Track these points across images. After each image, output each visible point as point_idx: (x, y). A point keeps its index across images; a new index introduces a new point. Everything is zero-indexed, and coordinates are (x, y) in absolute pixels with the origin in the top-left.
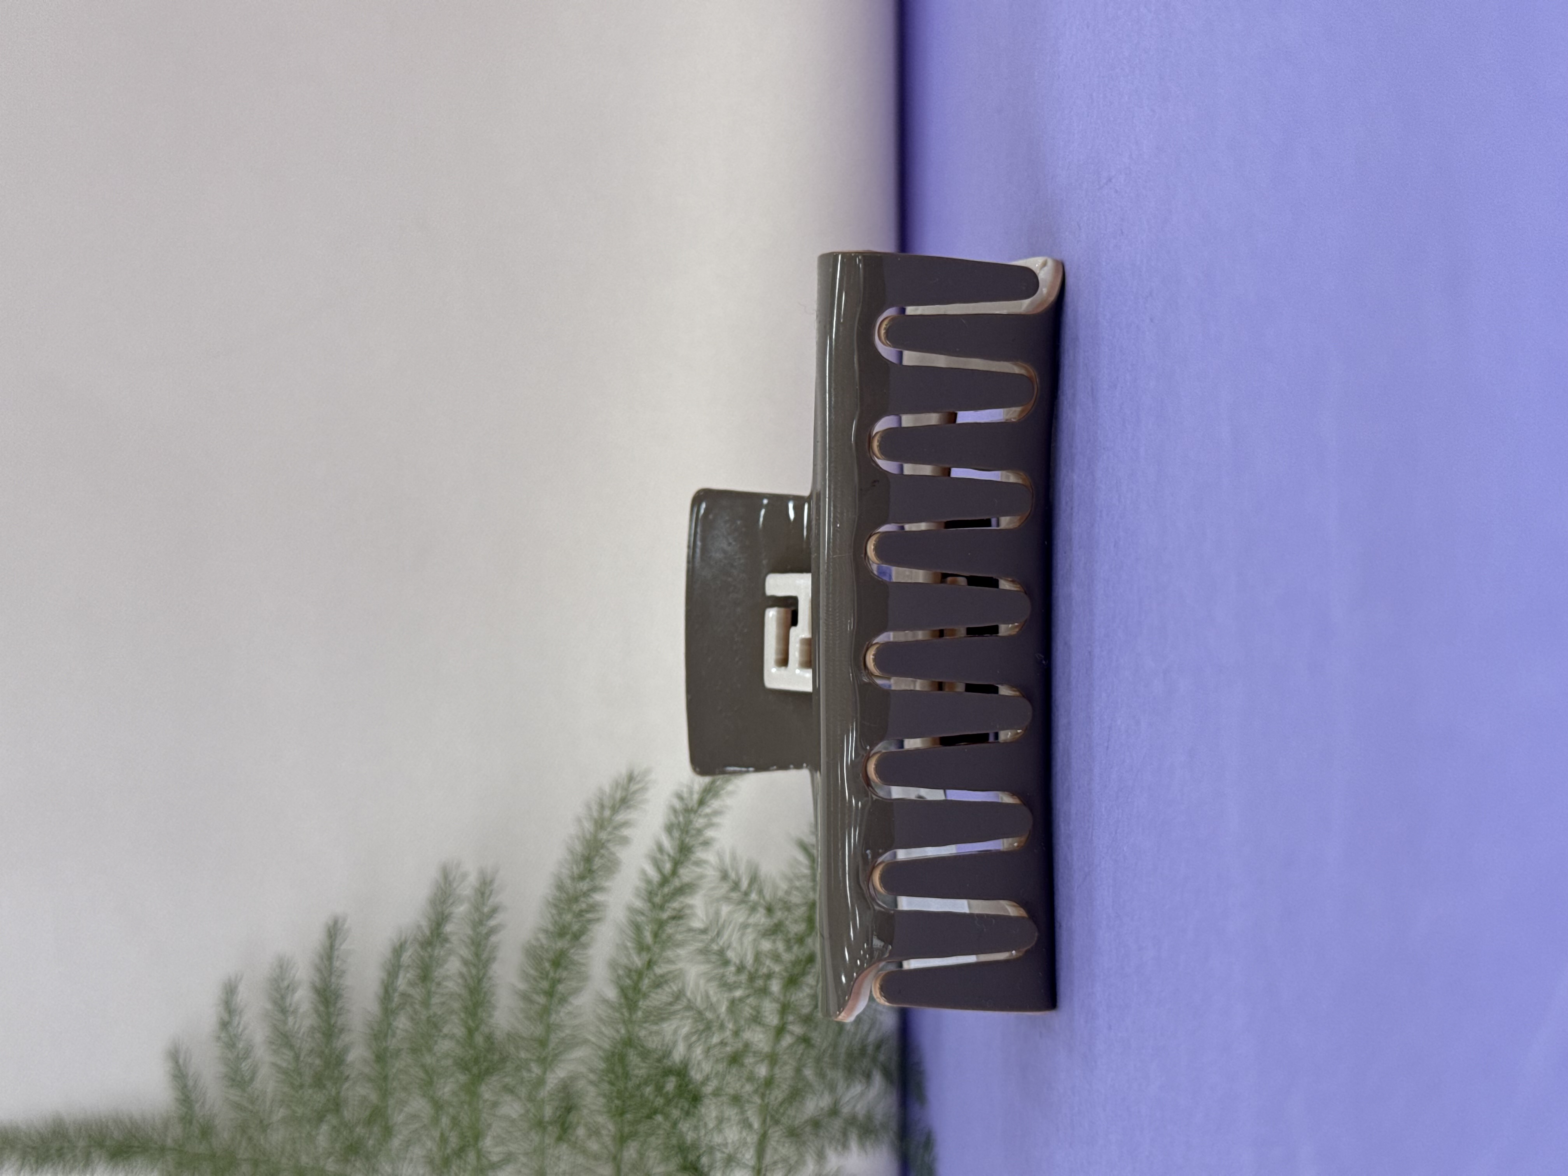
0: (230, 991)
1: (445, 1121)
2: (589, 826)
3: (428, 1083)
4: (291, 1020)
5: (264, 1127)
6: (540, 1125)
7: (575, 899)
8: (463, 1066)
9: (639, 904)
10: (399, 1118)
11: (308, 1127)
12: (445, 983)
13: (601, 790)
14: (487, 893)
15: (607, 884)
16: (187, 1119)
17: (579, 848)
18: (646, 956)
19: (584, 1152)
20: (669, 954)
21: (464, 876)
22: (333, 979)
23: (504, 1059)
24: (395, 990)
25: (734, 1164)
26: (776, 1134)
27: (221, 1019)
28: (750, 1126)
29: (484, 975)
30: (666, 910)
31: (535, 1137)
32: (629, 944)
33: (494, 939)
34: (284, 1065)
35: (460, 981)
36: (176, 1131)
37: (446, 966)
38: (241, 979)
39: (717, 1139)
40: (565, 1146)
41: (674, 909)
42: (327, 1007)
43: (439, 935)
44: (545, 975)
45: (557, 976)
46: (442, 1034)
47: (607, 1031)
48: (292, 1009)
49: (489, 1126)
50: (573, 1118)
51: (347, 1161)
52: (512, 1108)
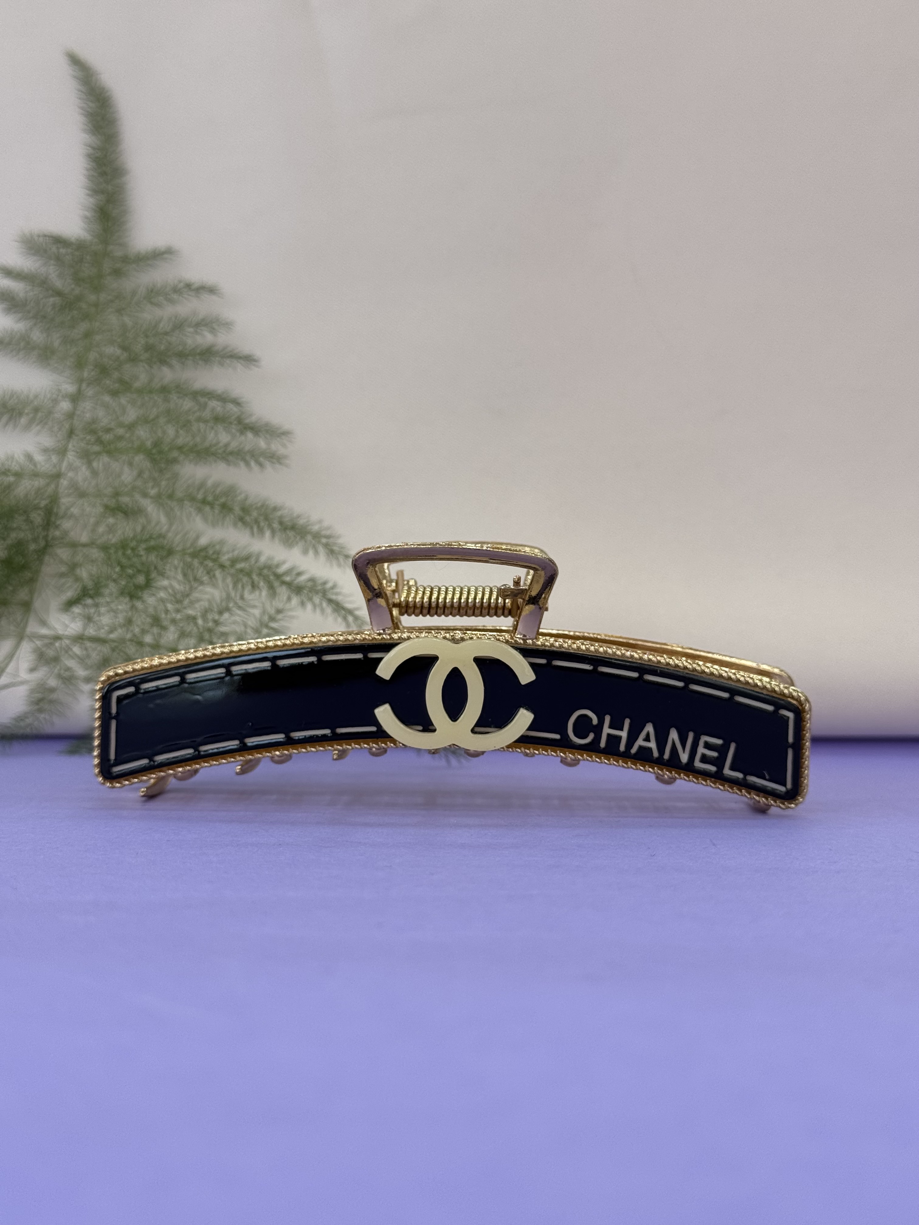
0: (212, 290)
1: (121, 431)
2: (316, 528)
3: (144, 420)
4: (191, 330)
5: (120, 311)
6: (116, 494)
7: (266, 518)
8: (157, 444)
9: (263, 559)
10: (123, 400)
11: (119, 340)
12: (213, 432)
13: (339, 537)
14: (275, 461)
15: (277, 539)
16: (126, 260)
17: (301, 522)
18: (227, 564)
19: (97, 524)
20: (229, 580)
21: (284, 446)
22: (217, 358)
23: (161, 471)
24: (209, 399)
25: (86, 621)
26: (105, 649)
27: (193, 283)
28: (111, 631)
29: (218, 458)
30: (259, 578)
31: (109, 491)
32: (236, 553)
33: (242, 464)
34: (161, 325)
35: (214, 442)
36: (119, 253)
37: (224, 433)
38: (219, 297)
39: (103, 610)
40: (102, 510)
41: (259, 583)
42: (199, 354)
43: (245, 428)
44: (216, 498)
45: (216, 506)
46: (179, 430)
47: (178, 538)
48: (199, 331)
49: (117, 460)
50: (120, 515)
51: (96, 366)
52: (128, 476)
